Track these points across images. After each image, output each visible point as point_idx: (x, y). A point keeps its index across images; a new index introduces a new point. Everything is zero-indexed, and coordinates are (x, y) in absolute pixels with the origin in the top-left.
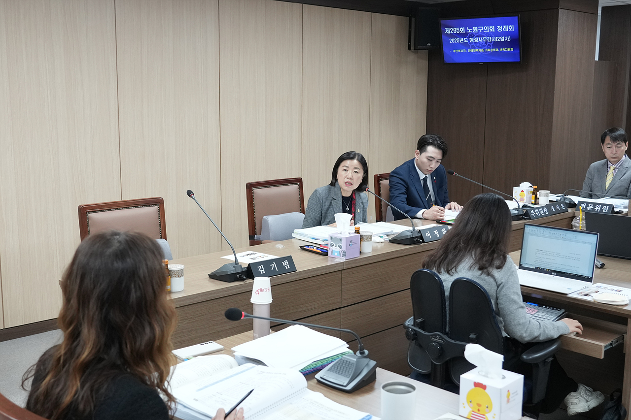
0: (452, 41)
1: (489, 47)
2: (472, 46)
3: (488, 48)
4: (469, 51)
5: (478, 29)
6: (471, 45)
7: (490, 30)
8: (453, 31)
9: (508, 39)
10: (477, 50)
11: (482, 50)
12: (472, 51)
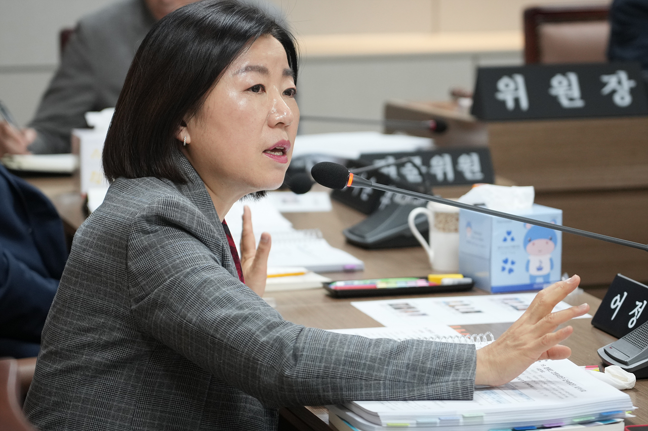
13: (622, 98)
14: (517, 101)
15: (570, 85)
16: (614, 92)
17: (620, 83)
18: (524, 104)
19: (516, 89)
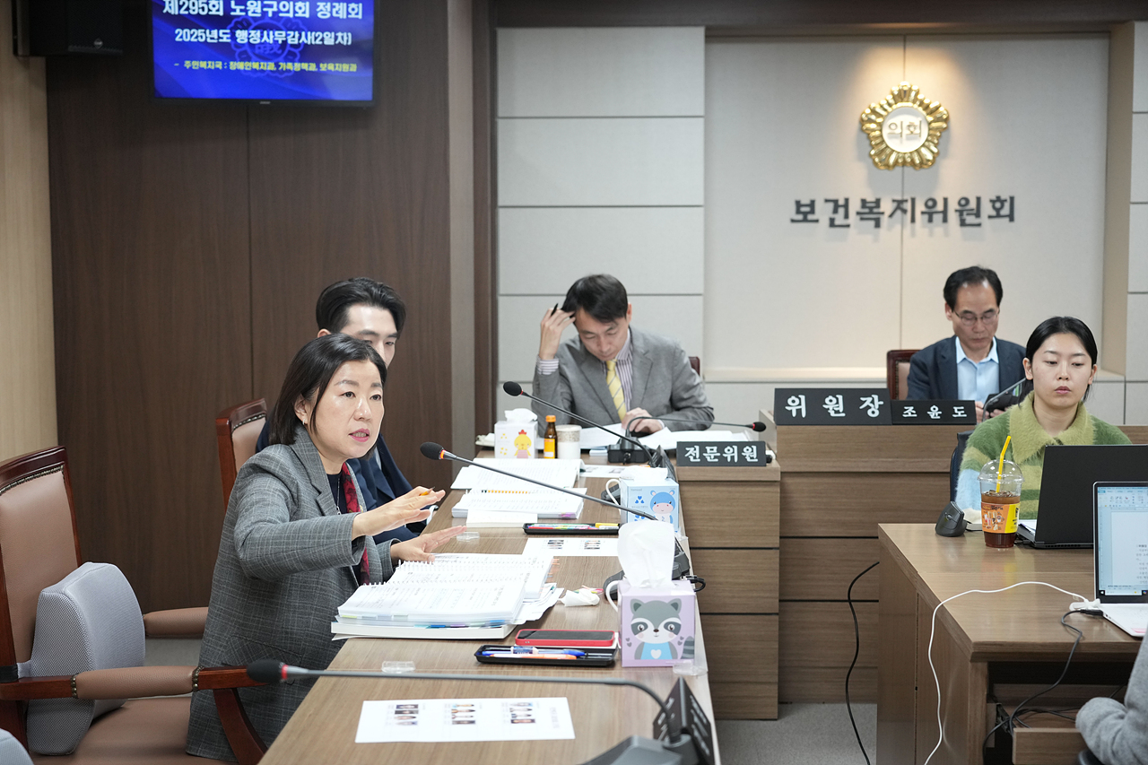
0: (184, 35)
1: (291, 57)
2: (241, 54)
3: (286, 60)
4: (234, 66)
5: (263, 6)
6: (238, 51)
7: (295, 12)
8: (188, 9)
9: (345, 39)
10: (255, 65)
11: (271, 66)
12: (241, 66)
13: (873, 412)
14: (799, 411)
15: (837, 403)
16: (869, 407)
17: (873, 402)
18: (804, 415)
19: (800, 404)
